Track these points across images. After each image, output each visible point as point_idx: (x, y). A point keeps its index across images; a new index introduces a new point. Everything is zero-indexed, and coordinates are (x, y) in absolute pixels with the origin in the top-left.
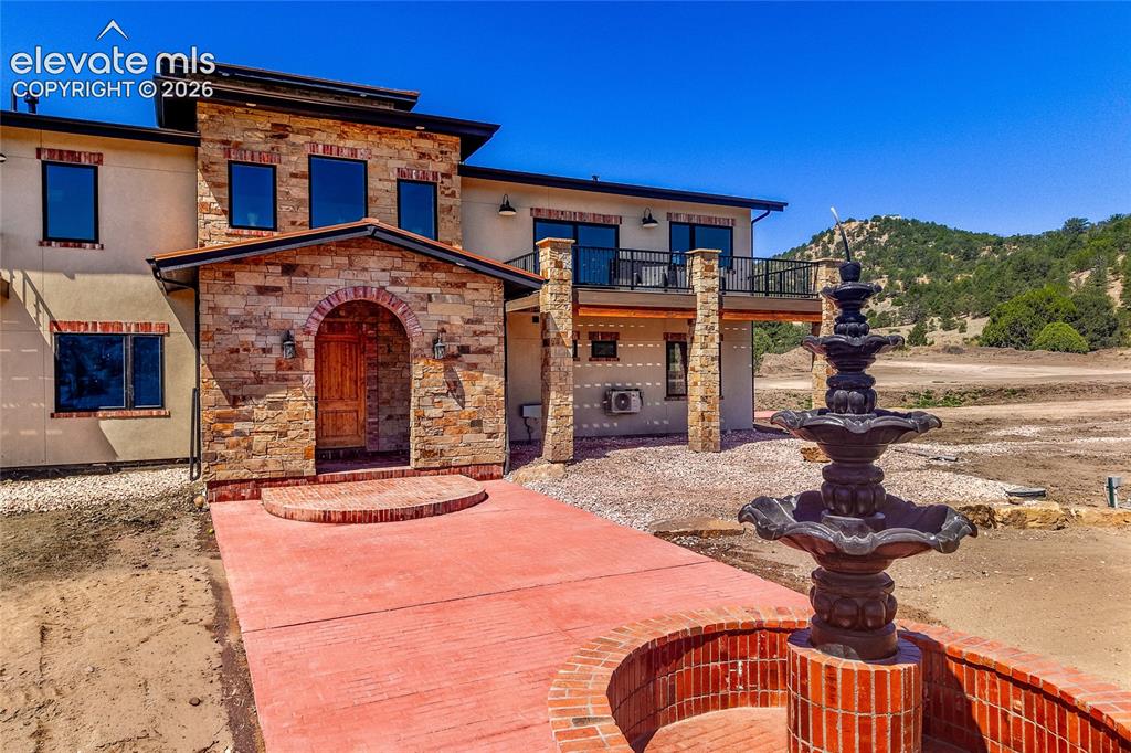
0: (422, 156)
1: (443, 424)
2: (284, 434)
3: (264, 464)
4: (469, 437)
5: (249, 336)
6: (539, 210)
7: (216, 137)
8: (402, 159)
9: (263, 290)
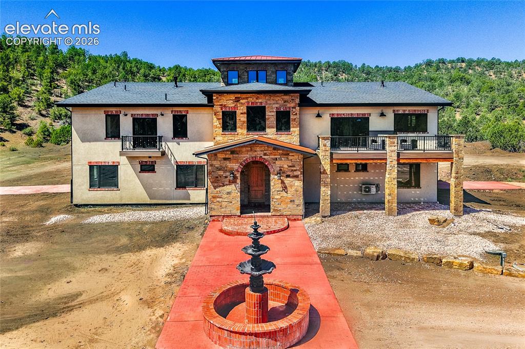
0: (285, 102)
1: (281, 201)
2: (231, 202)
4: (290, 205)
5: (221, 173)
6: (333, 114)
7: (219, 104)
8: (277, 104)
9: (225, 159)
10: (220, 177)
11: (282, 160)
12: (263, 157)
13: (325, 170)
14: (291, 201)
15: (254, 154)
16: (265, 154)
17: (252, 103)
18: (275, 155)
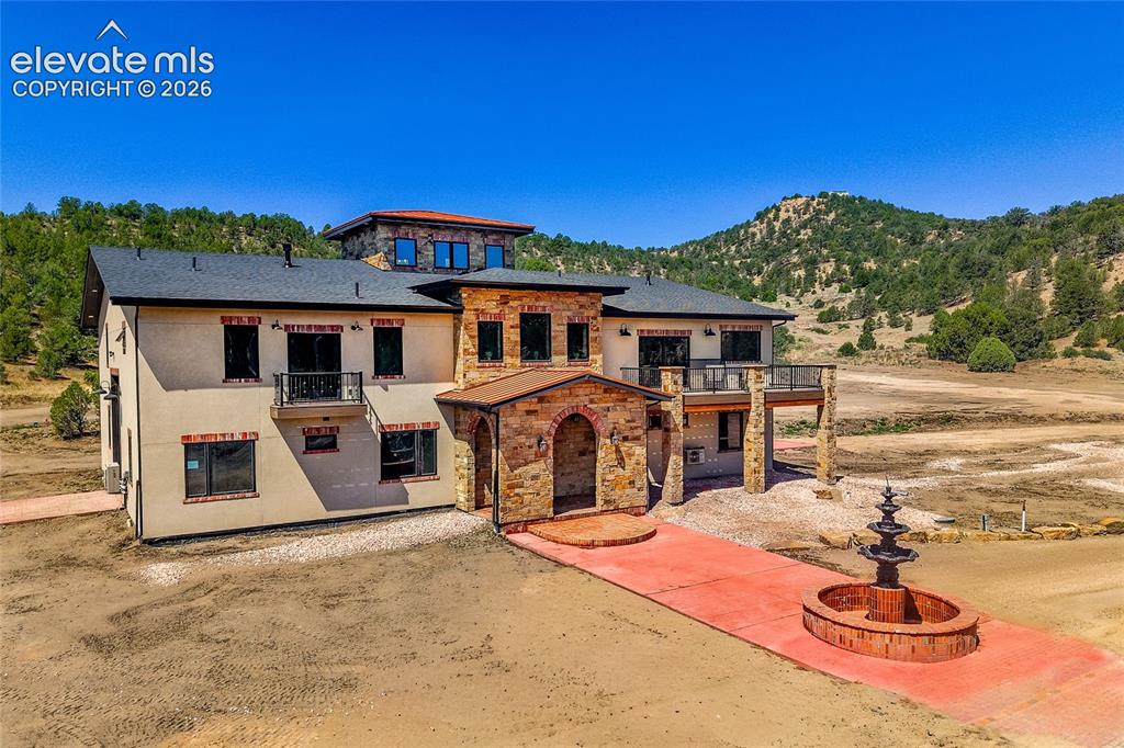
0: (581, 306)
1: (615, 484)
2: (538, 495)
3: (529, 511)
4: (628, 491)
5: (522, 439)
6: (642, 331)
7: (472, 307)
8: (570, 310)
9: (529, 413)
10: (521, 447)
11: (616, 410)
12: (589, 406)
14: (630, 483)
15: (575, 402)
16: (592, 401)
17: (530, 307)
18: (606, 402)
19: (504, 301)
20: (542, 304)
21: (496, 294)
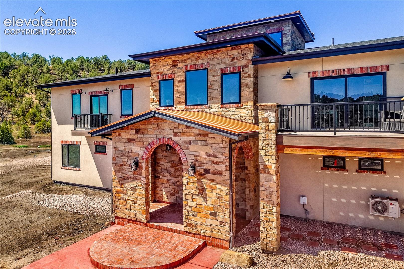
1: (197, 211)
3: (130, 214)
5: (125, 159)
6: (314, 73)
7: (155, 72)
8: (223, 63)
9: (130, 140)
10: (125, 165)
11: (197, 144)
12: (173, 139)
13: (265, 166)
14: (212, 214)
15: (162, 134)
16: (176, 135)
17: (191, 66)
18: (188, 136)
19: (175, 64)
20: (200, 62)
21: (169, 60)
